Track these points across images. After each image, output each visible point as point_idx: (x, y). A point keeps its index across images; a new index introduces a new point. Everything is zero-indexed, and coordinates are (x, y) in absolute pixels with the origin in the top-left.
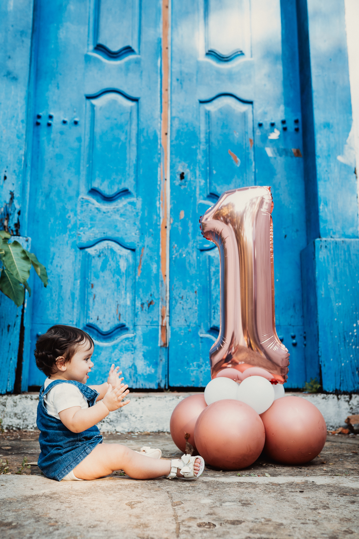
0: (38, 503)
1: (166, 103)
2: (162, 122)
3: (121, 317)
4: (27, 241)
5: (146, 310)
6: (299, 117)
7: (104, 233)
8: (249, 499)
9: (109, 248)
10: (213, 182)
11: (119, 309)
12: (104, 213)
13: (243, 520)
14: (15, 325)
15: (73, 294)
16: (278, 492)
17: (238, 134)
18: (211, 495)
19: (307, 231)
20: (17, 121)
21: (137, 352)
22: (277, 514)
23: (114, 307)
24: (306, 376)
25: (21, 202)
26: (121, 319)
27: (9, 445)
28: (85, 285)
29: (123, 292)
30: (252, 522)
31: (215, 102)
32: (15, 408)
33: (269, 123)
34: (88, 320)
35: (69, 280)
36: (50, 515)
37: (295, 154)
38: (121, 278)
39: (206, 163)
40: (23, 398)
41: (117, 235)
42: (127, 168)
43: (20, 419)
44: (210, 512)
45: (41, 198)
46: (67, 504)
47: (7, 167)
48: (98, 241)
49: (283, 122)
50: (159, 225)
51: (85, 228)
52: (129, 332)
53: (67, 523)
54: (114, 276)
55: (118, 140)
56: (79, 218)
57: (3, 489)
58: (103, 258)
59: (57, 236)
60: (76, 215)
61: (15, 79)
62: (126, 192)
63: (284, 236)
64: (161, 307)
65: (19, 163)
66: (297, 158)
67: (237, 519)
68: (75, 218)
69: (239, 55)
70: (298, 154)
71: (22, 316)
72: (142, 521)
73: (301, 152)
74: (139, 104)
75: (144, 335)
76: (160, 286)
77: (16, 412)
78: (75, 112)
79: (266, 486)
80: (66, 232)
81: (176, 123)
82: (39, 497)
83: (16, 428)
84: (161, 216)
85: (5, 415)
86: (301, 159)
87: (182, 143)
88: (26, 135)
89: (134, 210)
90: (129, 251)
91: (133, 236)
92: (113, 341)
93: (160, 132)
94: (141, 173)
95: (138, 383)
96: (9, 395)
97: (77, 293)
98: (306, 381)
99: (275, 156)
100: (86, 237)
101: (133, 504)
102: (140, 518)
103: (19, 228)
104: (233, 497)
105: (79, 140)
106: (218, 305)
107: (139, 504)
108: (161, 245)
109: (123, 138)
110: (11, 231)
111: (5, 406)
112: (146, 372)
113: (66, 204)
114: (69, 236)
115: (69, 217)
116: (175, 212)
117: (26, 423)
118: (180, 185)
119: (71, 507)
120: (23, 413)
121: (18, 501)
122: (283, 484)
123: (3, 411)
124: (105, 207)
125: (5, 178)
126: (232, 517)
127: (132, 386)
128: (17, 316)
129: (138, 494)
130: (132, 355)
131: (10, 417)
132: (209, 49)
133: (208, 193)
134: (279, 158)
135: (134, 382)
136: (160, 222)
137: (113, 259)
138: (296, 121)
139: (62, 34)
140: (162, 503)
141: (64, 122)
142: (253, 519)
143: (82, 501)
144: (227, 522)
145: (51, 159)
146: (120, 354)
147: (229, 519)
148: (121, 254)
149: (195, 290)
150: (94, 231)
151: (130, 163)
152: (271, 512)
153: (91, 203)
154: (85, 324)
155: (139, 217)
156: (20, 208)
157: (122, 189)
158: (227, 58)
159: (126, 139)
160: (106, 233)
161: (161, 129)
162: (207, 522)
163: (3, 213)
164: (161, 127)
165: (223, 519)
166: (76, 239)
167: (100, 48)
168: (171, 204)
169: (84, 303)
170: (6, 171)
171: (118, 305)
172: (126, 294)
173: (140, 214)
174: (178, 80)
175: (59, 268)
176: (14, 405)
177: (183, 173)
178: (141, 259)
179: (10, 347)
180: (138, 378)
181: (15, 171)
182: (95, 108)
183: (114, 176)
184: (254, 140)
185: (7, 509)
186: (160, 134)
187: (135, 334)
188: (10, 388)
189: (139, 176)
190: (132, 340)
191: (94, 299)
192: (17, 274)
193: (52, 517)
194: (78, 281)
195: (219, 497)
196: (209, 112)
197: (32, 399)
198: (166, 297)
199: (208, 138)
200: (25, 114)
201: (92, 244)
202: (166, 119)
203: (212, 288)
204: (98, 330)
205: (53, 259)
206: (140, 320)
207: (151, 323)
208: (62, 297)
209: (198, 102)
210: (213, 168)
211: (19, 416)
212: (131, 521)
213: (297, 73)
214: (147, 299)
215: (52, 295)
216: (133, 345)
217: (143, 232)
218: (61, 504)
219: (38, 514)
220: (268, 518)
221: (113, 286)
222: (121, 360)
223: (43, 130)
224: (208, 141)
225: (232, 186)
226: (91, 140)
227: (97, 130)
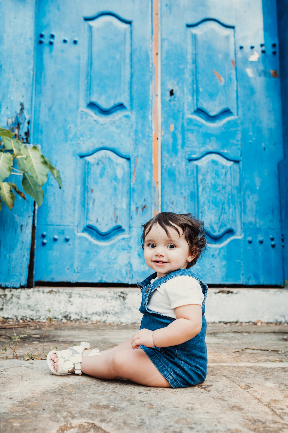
1: (156, 25)
2: (153, 43)
3: (118, 219)
5: (140, 213)
6: (276, 41)
7: (102, 143)
9: (107, 156)
10: (199, 98)
11: (116, 212)
12: (102, 124)
14: (27, 225)
15: (74, 198)
17: (221, 55)
19: (284, 144)
21: (132, 251)
23: (112, 210)
24: (284, 274)
25: (30, 112)
26: (118, 221)
28: (85, 190)
29: (120, 197)
31: (201, 26)
32: (28, 300)
33: (249, 46)
34: (88, 221)
35: (70, 186)
37: (273, 75)
38: (118, 184)
39: (193, 81)
40: (36, 291)
41: (112, 146)
42: (122, 85)
43: (33, 310)
45: (44, 111)
48: (97, 150)
49: (263, 45)
50: (151, 137)
51: (85, 138)
52: (125, 233)
54: (111, 182)
55: (114, 58)
56: (79, 129)
58: (101, 166)
59: (60, 145)
60: (76, 126)
62: (121, 106)
63: (263, 149)
64: (154, 211)
65: (28, 77)
66: (275, 79)
68: (76, 128)
70: (275, 75)
71: (34, 217)
73: (278, 73)
74: (132, 26)
75: (139, 236)
76: (153, 192)
77: (30, 304)
78: (74, 32)
80: (68, 141)
81: (166, 44)
83: (30, 318)
84: (153, 128)
85: (20, 307)
86: (278, 80)
87: (171, 63)
88: (34, 51)
89: (129, 123)
90: (125, 160)
91: (128, 146)
92: (110, 241)
93: (151, 52)
94: (135, 89)
95: (133, 279)
96: (23, 289)
97: (78, 197)
98: (284, 278)
99: (255, 76)
100: (86, 146)
103: (29, 136)
105: (78, 57)
106: (205, 210)
108: (153, 155)
109: (118, 56)
110: (21, 139)
111: (19, 298)
112: (140, 270)
113: (67, 116)
114: (70, 145)
115: (70, 128)
116: (165, 124)
117: (39, 314)
118: (170, 101)
120: (36, 305)
123: (18, 303)
124: (103, 119)
127: (128, 282)
128: (29, 217)
130: (128, 254)
131: (24, 309)
133: (195, 108)
134: (258, 78)
135: (130, 278)
136: (152, 133)
137: (110, 166)
138: (274, 45)
141: (65, 41)
145: (53, 75)
146: (117, 253)
148: (118, 162)
149: (184, 196)
150: (92, 141)
151: (124, 80)
153: (90, 116)
154: (85, 226)
155: (134, 129)
156: (30, 118)
157: (119, 103)
159: (121, 58)
160: (104, 143)
161: (152, 50)
163: (14, 122)
164: (152, 48)
166: (76, 148)
168: (162, 118)
169: (84, 207)
171: (115, 208)
172: (122, 198)
173: (134, 126)
174: (167, 5)
176: (27, 298)
177: (172, 90)
178: (135, 167)
179: (23, 245)
180: (134, 274)
181: (24, 84)
182: (93, 29)
183: (110, 91)
184: (236, 61)
186: (152, 54)
187: (130, 235)
188: (24, 282)
189: (132, 92)
190: (128, 240)
191: (93, 202)
192: (37, 177)
194: (80, 187)
196: (195, 35)
197: (44, 293)
198: (158, 202)
199: (194, 59)
200: (33, 32)
201: (90, 152)
202: (157, 41)
203: (200, 194)
204: (97, 231)
206: (134, 222)
208: (64, 201)
209: (185, 25)
210: (200, 86)
211: (32, 307)
214: (141, 203)
215: (55, 199)
216: (128, 245)
217: (136, 143)
221: (111, 191)
222: (118, 258)
223: (46, 48)
224: (194, 61)
225: (217, 103)
226: (89, 58)
227: (95, 49)
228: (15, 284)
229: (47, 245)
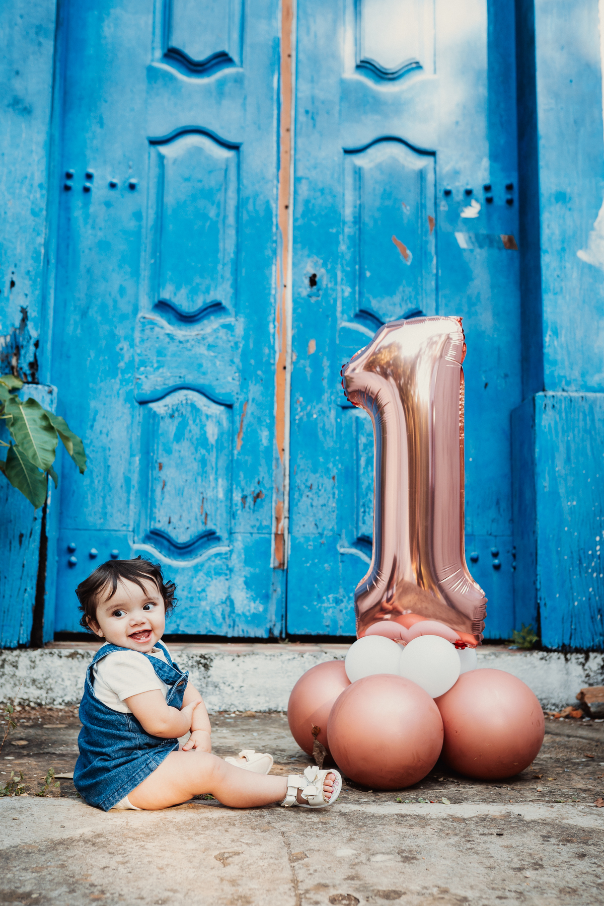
0: (73, 855)
1: (286, 152)
2: (280, 186)
3: (209, 518)
4: (50, 392)
5: (249, 508)
6: (514, 180)
7: (180, 377)
8: (415, 848)
9: (189, 402)
10: (365, 290)
11: (205, 506)
12: (180, 342)
13: (403, 891)
14: (31, 534)
15: (128, 480)
16: (462, 834)
17: (408, 208)
18: (353, 839)
19: (522, 378)
20: (32, 185)
21: (235, 577)
22: (458, 879)
23: (197, 501)
24: (515, 619)
25: (40, 324)
26: (209, 522)
27: (24, 736)
28: (148, 465)
29: (212, 477)
30: (418, 894)
31: (370, 151)
32: (33, 671)
33: (462, 190)
34: (152, 523)
35: (121, 457)
36: (93, 879)
37: (505, 244)
38: (209, 454)
39: (354, 258)
40: (46, 654)
41: (201, 381)
42: (220, 267)
43: (41, 688)
44: (350, 874)
45: (74, 317)
46: (120, 856)
47: (16, 266)
48: (170, 390)
49: (487, 188)
50: (273, 364)
51: (148, 368)
52: (221, 543)
53: (120, 895)
54: (196, 450)
55: (205, 217)
56: (139, 351)
57: (16, 826)
58: (178, 420)
59: (102, 381)
60: (132, 345)
61: (27, 111)
62: (217, 307)
63: (483, 385)
64: (276, 504)
65: (36, 259)
66: (510, 251)
67: (394, 888)
68: (132, 350)
69: (413, 69)
70: (510, 243)
71: (44, 519)
72: (241, 890)
73: (516, 241)
74: (241, 153)
75: (247, 549)
76: (274, 467)
77: (35, 677)
78: (130, 167)
79: (443, 822)
80: (117, 375)
81: (304, 189)
82: (75, 843)
83: (35, 703)
84: (277, 348)
85: (17, 683)
86: (516, 254)
87: (313, 223)
88: (47, 210)
89: (231, 338)
90: (222, 408)
91: (229, 383)
92: (194, 559)
93: (277, 204)
94: (243, 274)
95: (236, 628)
96: (23, 650)
97: (135, 478)
98: (514, 628)
99: (471, 247)
100: (150, 383)
101: (227, 858)
102: (238, 885)
103: (37, 370)
104: (389, 845)
105: (138, 216)
106: (370, 501)
107: (236, 857)
108: (275, 398)
109: (212, 213)
110: (23, 376)
111: (16, 667)
112: (249, 611)
113: (116, 327)
114: (121, 381)
115: (121, 349)
116: (299, 341)
117: (51, 694)
118: (310, 296)
119: (127, 862)
120: (47, 678)
121: (40, 850)
122: (471, 819)
123: (14, 675)
124: (182, 332)
125: (13, 284)
126: (385, 884)
127: (227, 633)
128: (35, 519)
129: (235, 838)
130: (227, 582)
131: (25, 686)
132: (362, 58)
133: (357, 309)
134: (478, 250)
135: (230, 626)
136: (274, 358)
137: (194, 421)
138: (509, 188)
139: (108, 30)
140: (273, 856)
141: (113, 186)
142: (419, 888)
143: (144, 851)
144: (378, 894)
145: (90, 249)
146: (206, 580)
147: (380, 888)
148: (209, 413)
149: (332, 475)
150: (162, 373)
151: (224, 258)
152: (449, 875)
153: (158, 326)
154: (148, 530)
155: (240, 350)
156: (39, 335)
157: (212, 302)
158: (393, 74)
159: (218, 215)
160: (184, 377)
161: (277, 199)
162: (344, 893)
163: (10, 344)
164: (277, 194)
165: (372, 888)
166: (133, 387)
167: (174, 55)
168: (292, 329)
169: (147, 495)
170: (13, 273)
171: (203, 498)
172: (216, 480)
173: (241, 345)
174: (307, 112)
175: (104, 436)
176: (31, 666)
177: (314, 276)
178: (242, 421)
179: (23, 571)
180: (237, 620)
181: (29, 272)
182: (165, 162)
183: (197, 280)
184: (436, 219)
185: (23, 866)
186: (277, 208)
187: (231, 547)
188: (25, 638)
189: (239, 280)
190: (227, 556)
191: (163, 488)
192: (35, 455)
193: (96, 884)
194: (137, 459)
195: (365, 843)
196: (360, 169)
197: (61, 657)
198: (284, 486)
199: (357, 215)
200: (45, 173)
201: (159, 395)
202: (287, 181)
203: (362, 471)
204: (169, 541)
205: (94, 420)
206: (240, 524)
207: (258, 529)
208: (109, 485)
209: (342, 151)
210: (366, 267)
211: (39, 683)
212: (222, 890)
213: (514, 101)
214: (253, 489)
215: (92, 482)
216: (227, 566)
217: (245, 376)
218: (109, 856)
219: (73, 877)
220: (443, 886)
221: (195, 466)
222: (208, 589)
223: (77, 199)
224: (358, 220)
225: (397, 299)
226: (157, 217)
227: (169, 199)
228: (8, 641)
229: (77, 566)
